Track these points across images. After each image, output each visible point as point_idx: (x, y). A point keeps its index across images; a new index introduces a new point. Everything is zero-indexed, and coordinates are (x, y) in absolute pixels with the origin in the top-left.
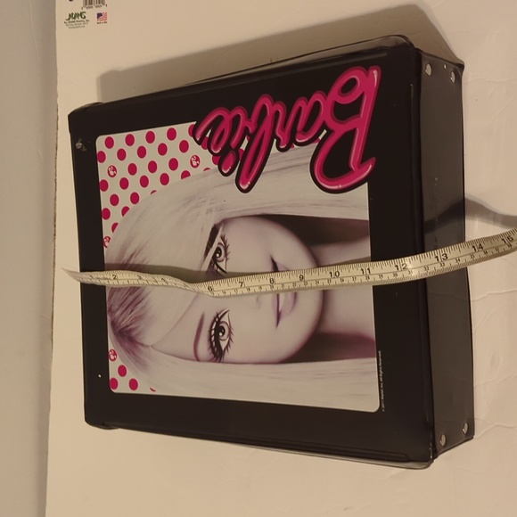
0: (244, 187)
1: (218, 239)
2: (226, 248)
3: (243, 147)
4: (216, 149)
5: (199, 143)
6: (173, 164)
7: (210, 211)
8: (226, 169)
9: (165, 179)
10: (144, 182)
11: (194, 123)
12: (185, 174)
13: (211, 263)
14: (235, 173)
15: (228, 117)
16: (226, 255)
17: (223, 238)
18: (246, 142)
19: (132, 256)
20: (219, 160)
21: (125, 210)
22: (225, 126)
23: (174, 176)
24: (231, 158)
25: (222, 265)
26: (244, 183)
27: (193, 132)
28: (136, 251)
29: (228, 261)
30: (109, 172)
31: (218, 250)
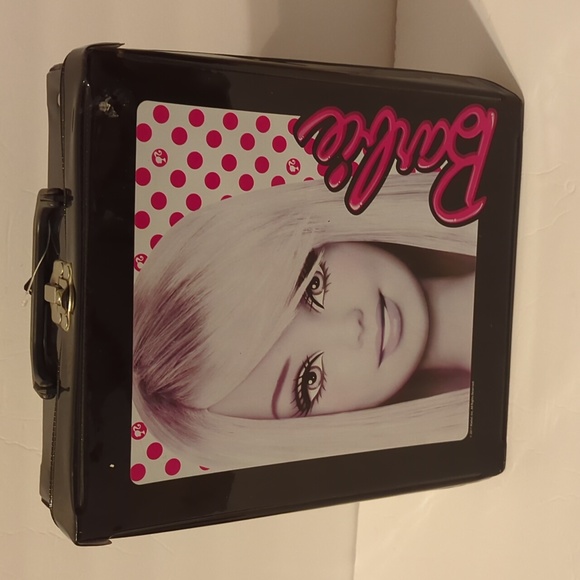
0: (356, 208)
1: (316, 267)
2: (325, 278)
3: (358, 160)
4: (323, 156)
5: (302, 144)
6: (262, 165)
7: (309, 231)
8: (334, 183)
9: (246, 183)
10: (212, 181)
11: (298, 117)
12: (278, 181)
13: (304, 296)
14: (345, 190)
15: (342, 121)
16: (325, 286)
17: (322, 266)
18: (361, 155)
19: (182, 284)
20: (326, 170)
21: (176, 218)
22: (338, 130)
23: (262, 181)
24: (341, 170)
25: (319, 298)
26: (355, 204)
27: (294, 128)
28: (190, 276)
29: (327, 294)
30: (154, 158)
31: (315, 281)
